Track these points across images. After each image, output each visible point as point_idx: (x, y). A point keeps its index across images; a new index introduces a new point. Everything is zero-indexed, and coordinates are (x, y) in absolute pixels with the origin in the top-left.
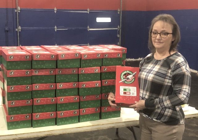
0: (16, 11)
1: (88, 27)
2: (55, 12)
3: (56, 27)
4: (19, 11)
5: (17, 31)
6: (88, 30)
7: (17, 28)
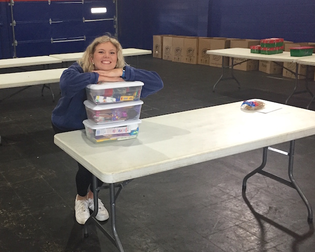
0: (9, 4)
1: (84, 19)
2: (49, 4)
3: (50, 20)
4: (13, 5)
5: (12, 26)
6: (84, 22)
7: (12, 23)
